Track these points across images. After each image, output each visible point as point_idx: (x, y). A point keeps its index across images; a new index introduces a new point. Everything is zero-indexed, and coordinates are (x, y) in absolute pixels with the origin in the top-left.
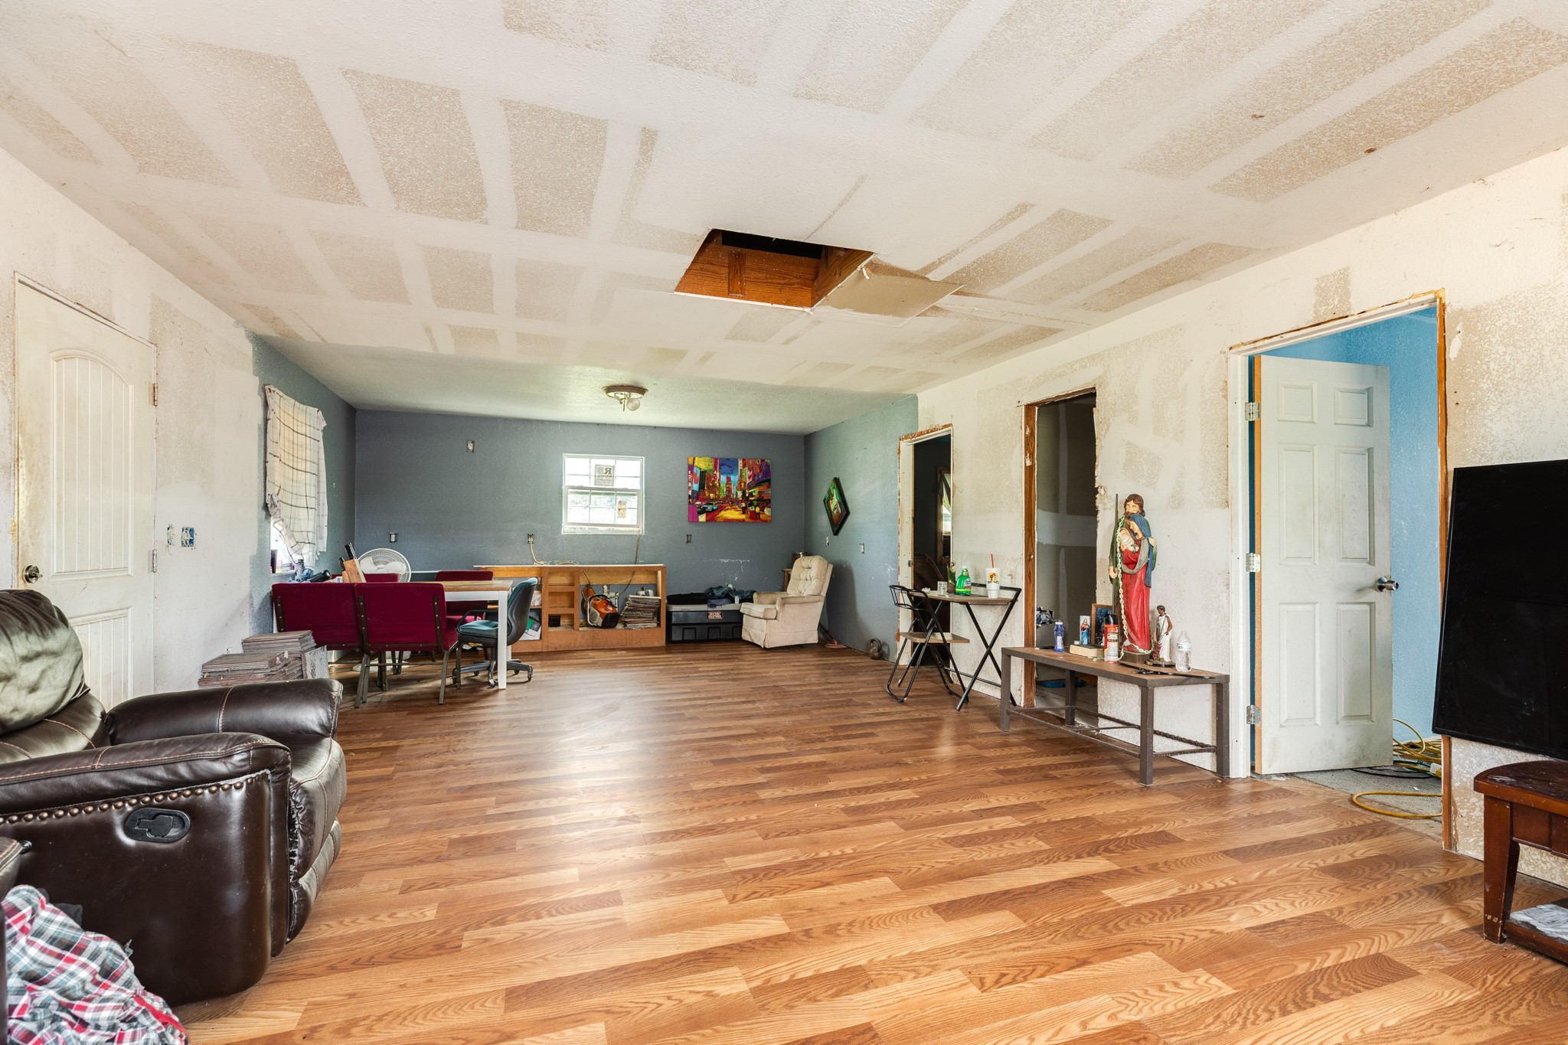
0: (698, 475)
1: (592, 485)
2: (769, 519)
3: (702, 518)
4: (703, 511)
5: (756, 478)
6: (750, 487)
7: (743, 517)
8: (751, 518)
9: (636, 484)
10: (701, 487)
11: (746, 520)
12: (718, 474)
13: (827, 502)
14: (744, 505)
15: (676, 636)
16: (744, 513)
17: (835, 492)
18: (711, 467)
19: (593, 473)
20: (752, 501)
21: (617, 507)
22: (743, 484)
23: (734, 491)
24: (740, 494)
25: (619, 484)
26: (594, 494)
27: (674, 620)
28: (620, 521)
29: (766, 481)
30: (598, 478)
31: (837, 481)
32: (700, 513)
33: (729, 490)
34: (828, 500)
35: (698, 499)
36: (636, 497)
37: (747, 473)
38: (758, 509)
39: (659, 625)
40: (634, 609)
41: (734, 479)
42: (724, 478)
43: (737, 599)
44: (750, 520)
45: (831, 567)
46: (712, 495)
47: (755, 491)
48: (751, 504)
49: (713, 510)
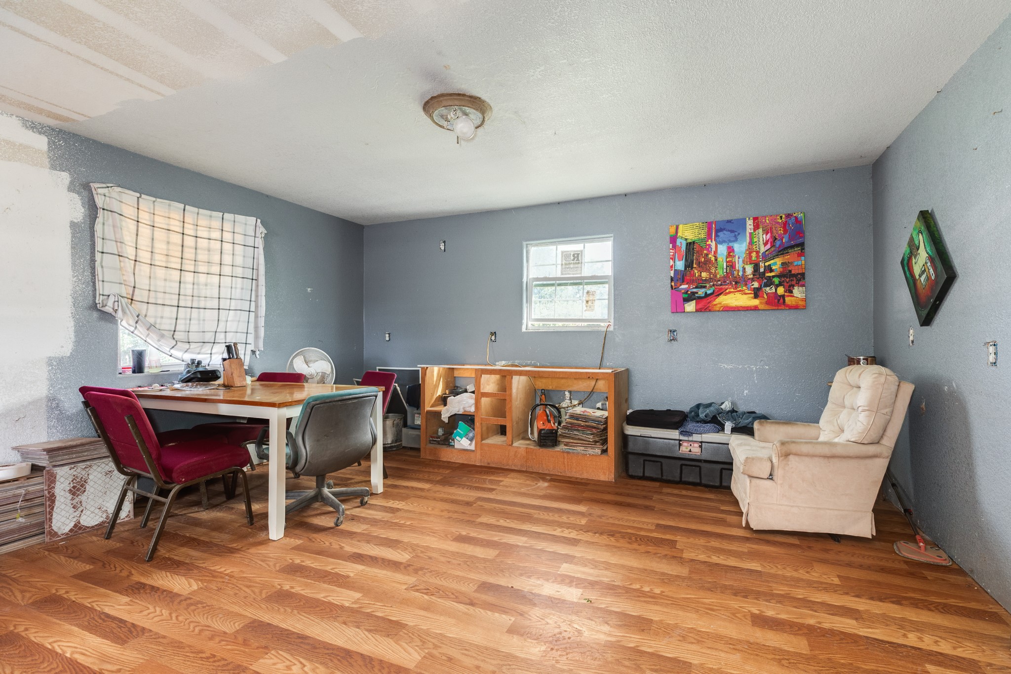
0: (684, 248)
1: (559, 275)
2: (801, 303)
3: (690, 307)
4: (690, 298)
5: (778, 243)
6: (766, 257)
7: (756, 302)
8: (768, 303)
9: (608, 270)
10: (689, 265)
11: (761, 307)
12: (713, 244)
13: (907, 264)
14: (756, 285)
15: (636, 468)
16: (756, 296)
17: (922, 240)
18: (703, 235)
19: (559, 262)
20: (770, 278)
21: (585, 298)
22: (754, 255)
23: (739, 266)
24: (749, 269)
25: (587, 271)
26: (560, 285)
27: (631, 447)
28: (588, 315)
29: (797, 245)
30: (565, 266)
31: (927, 219)
32: (687, 300)
33: (731, 265)
34: (910, 259)
35: (683, 281)
36: (607, 286)
37: (761, 237)
38: (781, 291)
39: (604, 451)
40: (571, 427)
41: (740, 248)
42: (722, 249)
43: (728, 426)
44: (767, 307)
45: (908, 389)
46: (704, 275)
47: (777, 264)
48: (769, 282)
49: (707, 295)
